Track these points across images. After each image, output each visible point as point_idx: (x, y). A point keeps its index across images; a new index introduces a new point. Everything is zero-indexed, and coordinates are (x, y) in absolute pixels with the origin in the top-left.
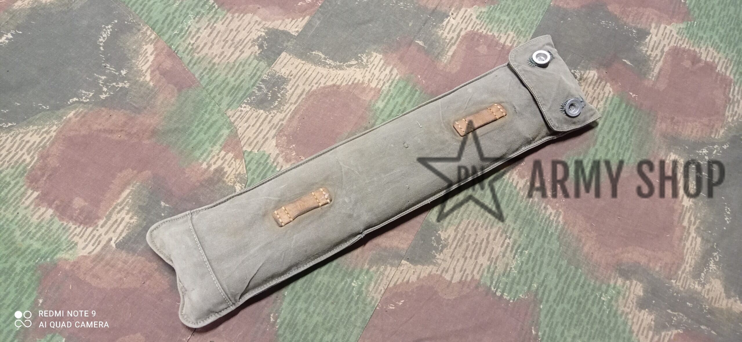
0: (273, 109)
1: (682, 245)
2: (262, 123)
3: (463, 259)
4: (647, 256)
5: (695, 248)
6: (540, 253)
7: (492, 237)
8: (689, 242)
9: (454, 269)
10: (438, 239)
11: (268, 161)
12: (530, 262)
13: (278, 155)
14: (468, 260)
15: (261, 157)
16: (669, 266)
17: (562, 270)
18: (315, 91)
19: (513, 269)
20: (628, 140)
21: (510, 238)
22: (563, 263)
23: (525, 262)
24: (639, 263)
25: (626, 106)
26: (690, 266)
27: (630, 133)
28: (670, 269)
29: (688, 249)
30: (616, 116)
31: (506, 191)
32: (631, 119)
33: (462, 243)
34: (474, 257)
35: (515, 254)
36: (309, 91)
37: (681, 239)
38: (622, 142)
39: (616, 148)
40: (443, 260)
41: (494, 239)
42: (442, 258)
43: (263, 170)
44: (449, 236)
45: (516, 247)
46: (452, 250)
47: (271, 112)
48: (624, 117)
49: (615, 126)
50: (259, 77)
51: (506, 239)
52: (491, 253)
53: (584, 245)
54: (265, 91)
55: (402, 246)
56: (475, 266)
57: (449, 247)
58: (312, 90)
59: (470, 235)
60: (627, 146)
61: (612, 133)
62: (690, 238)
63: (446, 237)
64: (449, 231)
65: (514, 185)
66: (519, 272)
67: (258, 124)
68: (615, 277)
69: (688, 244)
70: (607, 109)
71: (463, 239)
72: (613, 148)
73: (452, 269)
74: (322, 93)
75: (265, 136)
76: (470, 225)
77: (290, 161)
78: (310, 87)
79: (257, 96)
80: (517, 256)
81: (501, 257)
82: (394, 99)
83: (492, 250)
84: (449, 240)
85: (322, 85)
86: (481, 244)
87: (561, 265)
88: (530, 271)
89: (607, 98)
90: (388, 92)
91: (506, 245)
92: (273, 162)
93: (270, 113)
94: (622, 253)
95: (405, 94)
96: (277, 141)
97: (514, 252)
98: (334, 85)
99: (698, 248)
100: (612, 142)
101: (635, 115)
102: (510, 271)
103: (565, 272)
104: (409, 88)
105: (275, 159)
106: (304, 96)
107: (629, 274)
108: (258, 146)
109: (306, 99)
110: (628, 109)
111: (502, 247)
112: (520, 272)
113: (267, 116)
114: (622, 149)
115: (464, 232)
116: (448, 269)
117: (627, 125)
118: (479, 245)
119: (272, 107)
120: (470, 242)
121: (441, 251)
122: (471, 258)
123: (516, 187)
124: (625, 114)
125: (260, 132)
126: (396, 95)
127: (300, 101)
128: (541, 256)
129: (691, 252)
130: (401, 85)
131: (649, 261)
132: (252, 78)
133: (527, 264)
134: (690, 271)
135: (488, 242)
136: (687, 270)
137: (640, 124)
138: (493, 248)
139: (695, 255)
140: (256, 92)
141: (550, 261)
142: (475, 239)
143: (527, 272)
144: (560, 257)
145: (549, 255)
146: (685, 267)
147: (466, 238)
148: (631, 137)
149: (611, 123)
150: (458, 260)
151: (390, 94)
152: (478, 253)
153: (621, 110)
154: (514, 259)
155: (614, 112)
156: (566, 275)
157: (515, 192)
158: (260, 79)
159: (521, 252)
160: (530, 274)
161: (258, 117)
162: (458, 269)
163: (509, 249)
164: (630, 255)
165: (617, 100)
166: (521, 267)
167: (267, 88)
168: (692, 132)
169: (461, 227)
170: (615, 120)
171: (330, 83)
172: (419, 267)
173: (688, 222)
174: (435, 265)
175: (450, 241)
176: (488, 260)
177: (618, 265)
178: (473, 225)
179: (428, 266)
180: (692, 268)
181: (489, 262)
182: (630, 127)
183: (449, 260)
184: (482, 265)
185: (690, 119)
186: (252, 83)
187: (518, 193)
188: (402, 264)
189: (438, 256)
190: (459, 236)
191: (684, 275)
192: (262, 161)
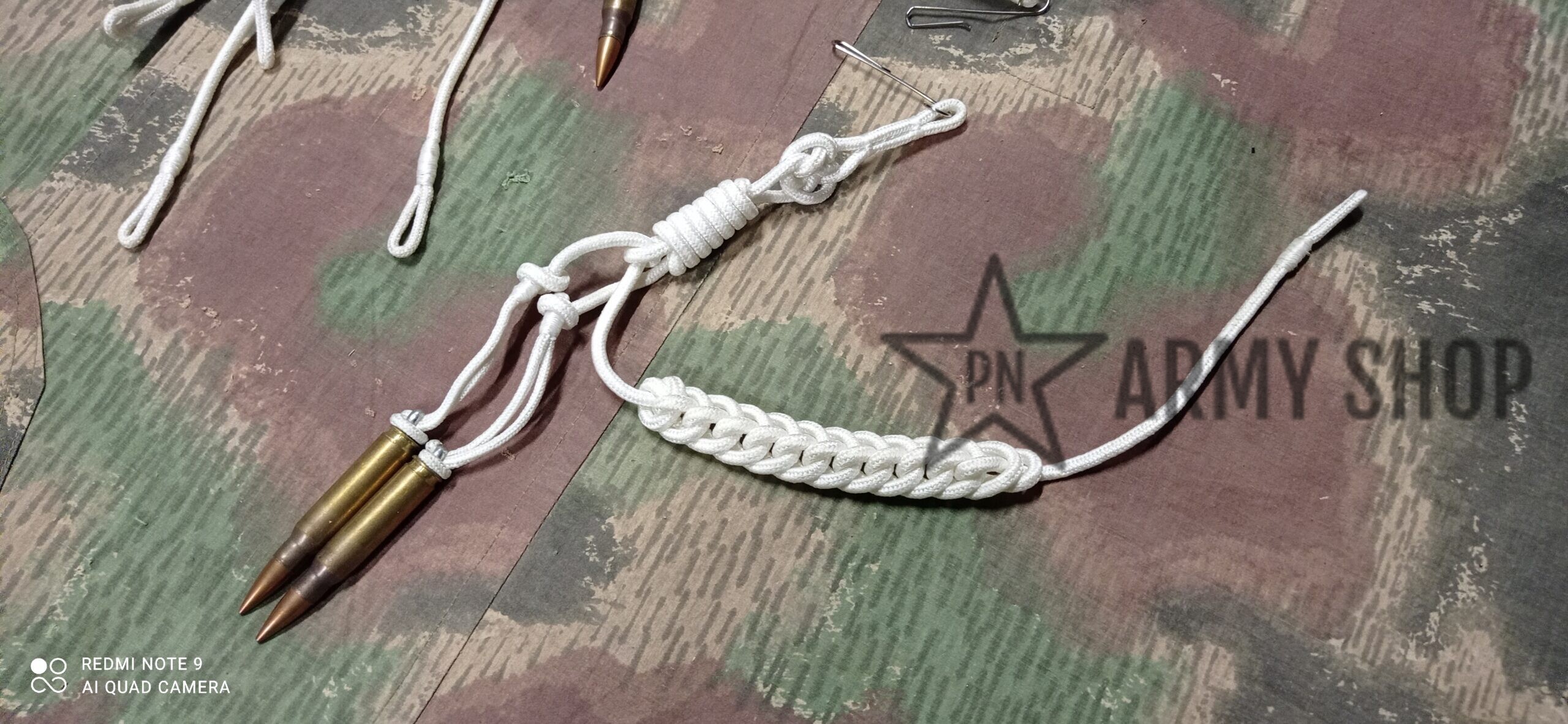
0: (139, 178)
1: (1370, 524)
2: (105, 222)
3: (678, 598)
4: (1252, 564)
5: (1411, 533)
6: (915, 570)
7: (769, 527)
8: (1394, 514)
9: (646, 629)
10: (605, 543)
11: (112, 329)
12: (884, 600)
13: (139, 309)
14: (691, 601)
15: (93, 320)
16: (1324, 595)
17: (983, 618)
18: (268, 120)
19: (830, 622)
20: (1203, 212)
21: (824, 528)
22: (985, 597)
23: (868, 599)
24: (1227, 588)
25: (1202, 114)
26: (1393, 593)
27: (1211, 191)
28: (1327, 604)
29: (1387, 538)
30: (1170, 146)
31: (822, 387)
32: (1215, 151)
33: (675, 551)
34: (710, 590)
35: (839, 577)
36: (250, 122)
37: (1365, 509)
38: (1187, 220)
39: (1167, 238)
40: (613, 604)
41: (777, 534)
42: (614, 597)
43: (94, 356)
44: (640, 529)
45: (842, 554)
46: (644, 572)
47: (134, 187)
48: (1193, 147)
49: (1166, 173)
50: (113, 91)
51: (811, 532)
52: (764, 577)
53: (1055, 537)
54: (123, 128)
55: (491, 567)
56: (713, 616)
57: (634, 564)
58: (258, 119)
59: (704, 525)
60: (1201, 231)
61: (1157, 194)
62: (1398, 503)
63: (630, 533)
64: (640, 515)
65: (849, 365)
66: (847, 632)
67: (94, 225)
68: (1146, 634)
69: (1388, 524)
70: (1145, 125)
71: (682, 537)
72: (1157, 240)
73: (641, 631)
74: (288, 123)
75: (109, 256)
76: (706, 495)
77: (174, 323)
78: (254, 111)
79: (97, 146)
80: (843, 582)
81: (792, 587)
82: (500, 130)
83: (769, 568)
84: (638, 542)
85: (290, 101)
86: (735, 549)
87: (980, 604)
88: (882, 625)
89: (1145, 93)
90: (485, 112)
91: (811, 549)
92: (126, 331)
93: (130, 192)
94: (1173, 558)
95: (535, 117)
96: (142, 270)
97: (836, 569)
98: (325, 99)
99: (1421, 532)
100: (1155, 222)
101: (1227, 139)
102: (818, 630)
103: (989, 626)
104: (549, 100)
105: (132, 322)
106: (234, 136)
107: (1193, 624)
108: (88, 287)
109: (240, 144)
110: (1206, 121)
111: (799, 555)
112: (851, 632)
113: (120, 201)
114: (1185, 240)
115: (686, 515)
116: (628, 630)
117: (1202, 170)
118: (728, 554)
119: (138, 172)
120: (702, 547)
121: (612, 576)
122: (701, 593)
123: (852, 374)
124: (1198, 137)
125: (97, 248)
126: (509, 117)
127: (220, 150)
128: (919, 578)
129: (1397, 548)
130: (528, 89)
131: (1260, 580)
132: (89, 96)
133: (873, 605)
134: (1391, 607)
135: (757, 544)
136: (1384, 604)
137: (1240, 167)
138: (772, 561)
139: (1411, 555)
140: (99, 133)
141: (947, 592)
142: (718, 537)
143: (874, 628)
144: (977, 578)
145: (943, 575)
146: (1377, 595)
147: (691, 533)
148: (1214, 204)
149: (1152, 167)
150: (662, 602)
151: (490, 117)
152: (725, 577)
153: (1186, 126)
154: (833, 590)
155: (1164, 132)
156: (991, 635)
157: (848, 389)
158: (113, 98)
159: (858, 570)
160: (882, 637)
161: (94, 205)
162: (656, 632)
163: (822, 561)
164: (1198, 564)
165: (1172, 98)
166: (854, 615)
167: (129, 121)
168: (1405, 181)
169: (676, 501)
170: (1164, 155)
171: (314, 93)
172: (540, 628)
173: (1391, 453)
174: (588, 621)
175: (640, 544)
176: (755, 598)
177: (1157, 597)
178: (714, 494)
179: (567, 625)
180: (1398, 601)
181: (756, 605)
182: (1213, 174)
183: (632, 601)
184: (733, 613)
185: (1404, 141)
186: (88, 111)
187: (858, 392)
188: (487, 622)
189: (599, 593)
190: (668, 529)
191: (1373, 621)
192: (95, 330)
